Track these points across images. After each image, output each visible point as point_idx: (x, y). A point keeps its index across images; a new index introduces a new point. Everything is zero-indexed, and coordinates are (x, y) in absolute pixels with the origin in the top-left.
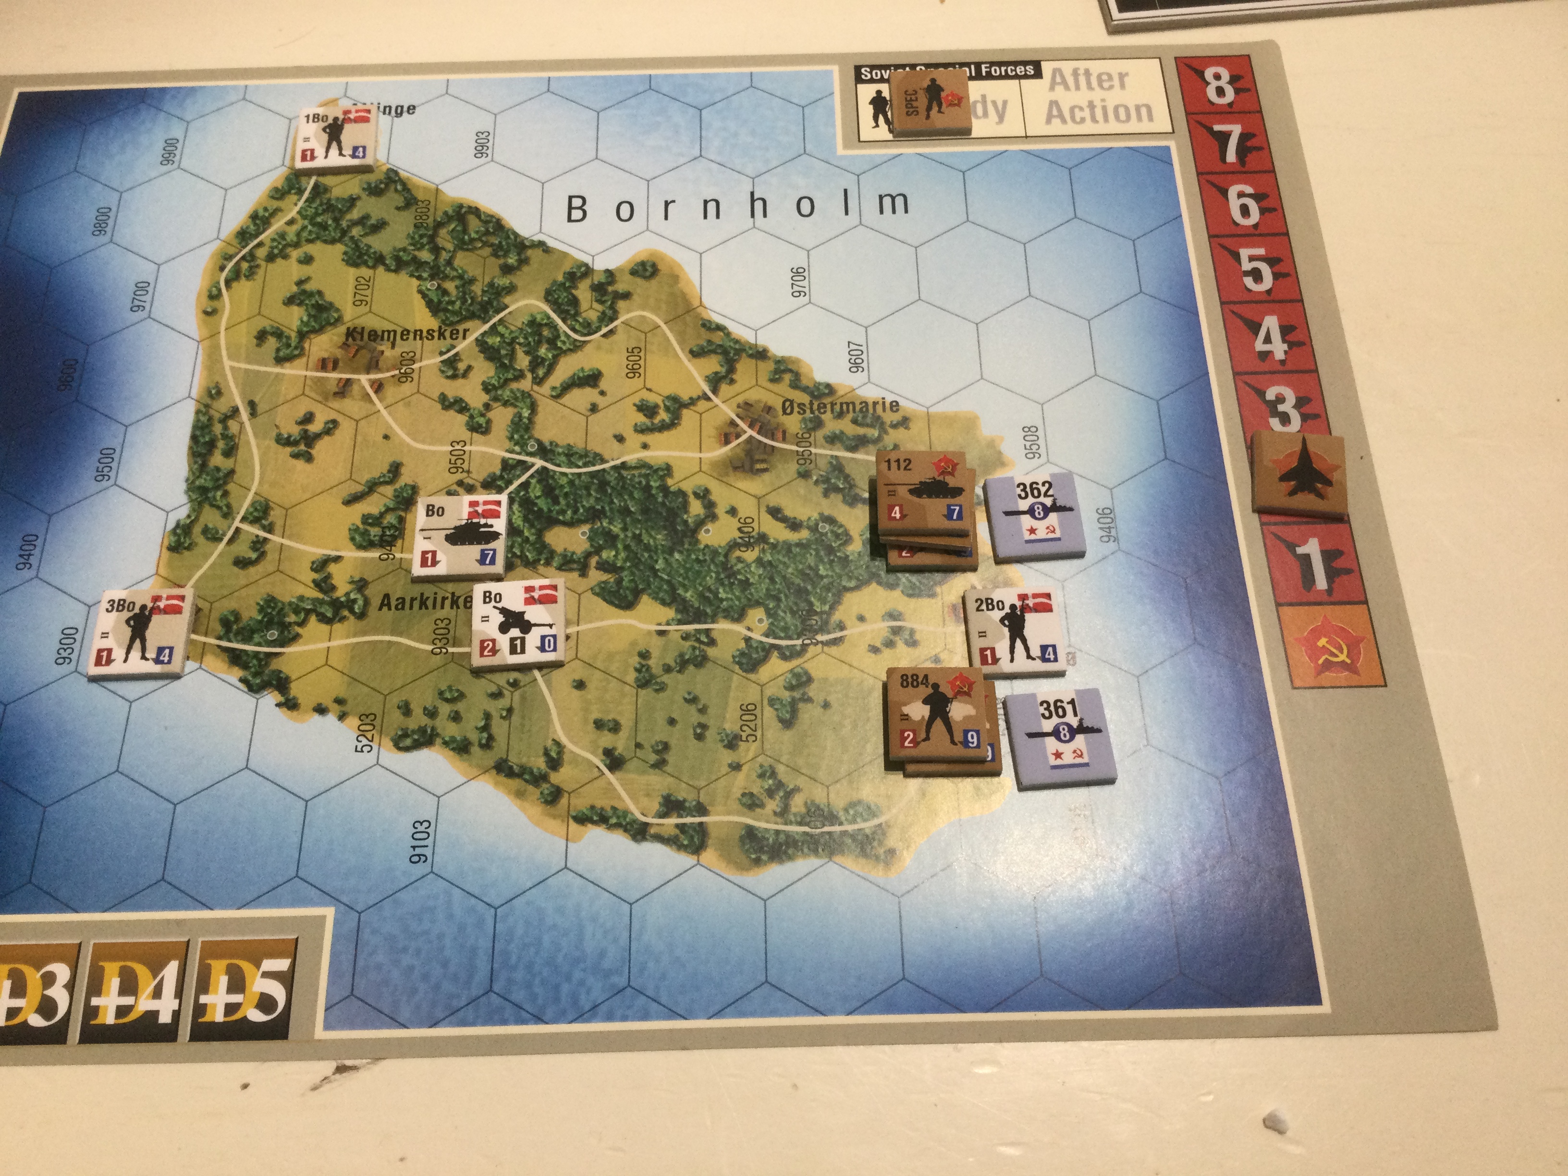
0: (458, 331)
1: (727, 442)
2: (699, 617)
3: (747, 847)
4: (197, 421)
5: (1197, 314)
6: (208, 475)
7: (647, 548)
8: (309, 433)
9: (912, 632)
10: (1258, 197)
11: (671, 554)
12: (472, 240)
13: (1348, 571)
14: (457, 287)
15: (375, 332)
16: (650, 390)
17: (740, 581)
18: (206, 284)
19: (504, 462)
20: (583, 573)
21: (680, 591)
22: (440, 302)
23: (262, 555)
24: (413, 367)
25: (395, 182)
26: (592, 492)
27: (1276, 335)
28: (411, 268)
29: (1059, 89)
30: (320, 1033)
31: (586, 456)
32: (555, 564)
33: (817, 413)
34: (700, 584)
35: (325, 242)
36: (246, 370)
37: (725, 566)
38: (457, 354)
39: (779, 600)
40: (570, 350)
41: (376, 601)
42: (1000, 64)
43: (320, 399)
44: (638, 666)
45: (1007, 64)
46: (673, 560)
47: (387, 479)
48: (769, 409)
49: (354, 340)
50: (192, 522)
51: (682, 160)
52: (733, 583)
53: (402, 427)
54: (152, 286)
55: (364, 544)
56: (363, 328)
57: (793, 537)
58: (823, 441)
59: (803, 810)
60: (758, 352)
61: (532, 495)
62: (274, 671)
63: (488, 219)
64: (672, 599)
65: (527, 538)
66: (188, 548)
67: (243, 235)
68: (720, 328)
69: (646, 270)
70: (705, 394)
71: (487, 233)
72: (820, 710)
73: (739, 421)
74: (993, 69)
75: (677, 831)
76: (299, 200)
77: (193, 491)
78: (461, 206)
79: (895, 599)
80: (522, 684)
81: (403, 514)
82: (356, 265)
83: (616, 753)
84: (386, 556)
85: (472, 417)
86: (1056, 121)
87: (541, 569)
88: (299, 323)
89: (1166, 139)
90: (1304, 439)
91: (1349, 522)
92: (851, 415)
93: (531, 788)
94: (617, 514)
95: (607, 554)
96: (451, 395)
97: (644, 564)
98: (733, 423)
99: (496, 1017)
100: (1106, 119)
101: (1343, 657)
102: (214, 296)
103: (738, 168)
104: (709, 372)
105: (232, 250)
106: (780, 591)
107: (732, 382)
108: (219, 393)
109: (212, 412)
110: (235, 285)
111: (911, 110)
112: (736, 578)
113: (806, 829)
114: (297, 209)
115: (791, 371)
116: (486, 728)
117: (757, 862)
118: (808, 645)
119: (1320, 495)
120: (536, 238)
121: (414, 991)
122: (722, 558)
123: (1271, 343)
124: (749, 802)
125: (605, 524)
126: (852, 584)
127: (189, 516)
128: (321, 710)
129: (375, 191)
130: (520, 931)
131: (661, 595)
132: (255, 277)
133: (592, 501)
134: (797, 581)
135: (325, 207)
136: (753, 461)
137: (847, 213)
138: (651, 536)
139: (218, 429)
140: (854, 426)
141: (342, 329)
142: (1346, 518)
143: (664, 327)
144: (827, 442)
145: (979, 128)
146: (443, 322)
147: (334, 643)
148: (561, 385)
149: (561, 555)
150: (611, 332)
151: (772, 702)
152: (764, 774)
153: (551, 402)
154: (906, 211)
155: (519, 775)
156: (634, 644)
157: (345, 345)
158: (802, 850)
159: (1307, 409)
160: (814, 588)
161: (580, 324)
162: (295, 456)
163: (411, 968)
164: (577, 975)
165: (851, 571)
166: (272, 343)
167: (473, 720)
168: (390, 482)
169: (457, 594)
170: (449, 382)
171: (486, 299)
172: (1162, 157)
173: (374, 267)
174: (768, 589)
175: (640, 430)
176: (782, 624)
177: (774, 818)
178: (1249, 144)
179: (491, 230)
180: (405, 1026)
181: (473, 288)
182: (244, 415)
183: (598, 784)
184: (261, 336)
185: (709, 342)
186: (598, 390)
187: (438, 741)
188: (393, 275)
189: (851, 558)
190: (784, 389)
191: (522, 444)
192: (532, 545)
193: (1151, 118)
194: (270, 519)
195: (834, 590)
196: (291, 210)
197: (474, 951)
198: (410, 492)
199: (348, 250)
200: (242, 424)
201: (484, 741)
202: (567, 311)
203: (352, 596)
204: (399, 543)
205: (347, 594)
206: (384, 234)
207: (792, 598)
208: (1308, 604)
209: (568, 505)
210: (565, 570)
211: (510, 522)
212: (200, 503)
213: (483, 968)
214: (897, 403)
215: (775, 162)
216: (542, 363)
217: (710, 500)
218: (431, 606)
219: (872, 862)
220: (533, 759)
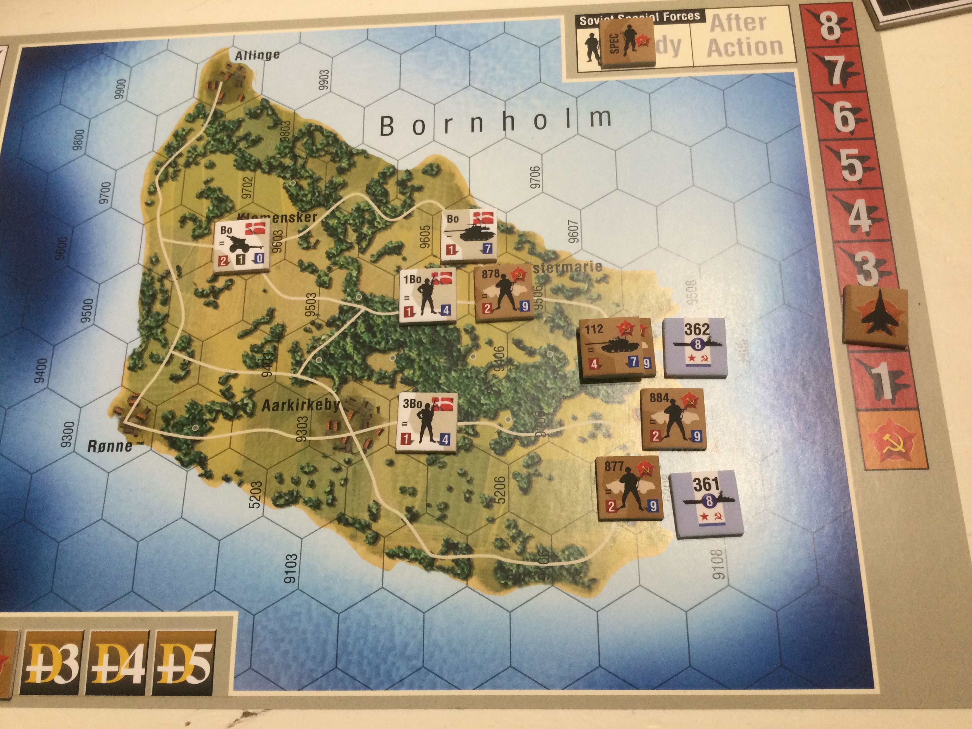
0: (310, 215)
2: (469, 416)
3: (498, 575)
4: (144, 280)
5: (808, 198)
6: (151, 317)
7: (434, 368)
8: (216, 289)
9: (608, 428)
10: (854, 111)
11: (450, 372)
12: (318, 150)
13: (907, 386)
14: (309, 184)
15: (256, 217)
16: (435, 256)
17: (495, 391)
18: (147, 184)
19: (341, 308)
20: (393, 385)
22: (298, 195)
23: (188, 373)
24: (281, 241)
25: (267, 108)
26: (398, 329)
27: (864, 214)
28: (279, 171)
29: (718, 30)
30: (232, 692)
31: (394, 303)
32: (374, 379)
33: (546, 272)
34: (469, 394)
35: (222, 152)
36: (174, 245)
37: (485, 381)
38: (309, 232)
39: (519, 404)
40: (383, 228)
41: (260, 405)
42: (676, 12)
45: (681, 11)
46: (451, 377)
47: (266, 320)
50: (143, 350)
51: (457, 89)
52: (490, 393)
53: (275, 284)
54: (112, 185)
55: (252, 365)
56: (248, 214)
57: (530, 361)
58: (550, 292)
59: (535, 551)
60: (507, 228)
61: (359, 331)
62: (197, 453)
63: (329, 134)
65: (356, 362)
66: (141, 368)
67: (169, 149)
69: (432, 170)
71: (328, 144)
72: (547, 482)
74: (671, 16)
75: (452, 564)
76: (204, 123)
77: (143, 329)
78: (310, 125)
79: (597, 405)
80: (353, 462)
81: (276, 344)
82: (242, 169)
83: (414, 510)
84: (265, 374)
85: (319, 277)
86: (715, 55)
87: (365, 383)
88: (207, 211)
89: (790, 67)
90: (880, 292)
91: (909, 350)
92: (569, 274)
93: (360, 534)
94: (414, 344)
95: (408, 373)
96: (306, 261)
97: (432, 379)
99: (340, 684)
100: (750, 53)
101: (900, 448)
102: (152, 192)
103: (494, 94)
105: (162, 160)
106: (521, 399)
108: (157, 261)
109: (153, 274)
110: (165, 184)
111: (614, 49)
112: (492, 390)
113: (537, 564)
114: (204, 129)
115: (529, 242)
116: (331, 492)
117: (505, 586)
118: (539, 436)
119: (890, 333)
120: (360, 148)
121: (289, 667)
122: (483, 376)
123: (860, 219)
124: (500, 545)
125: (406, 352)
127: (141, 346)
128: (227, 479)
129: (254, 115)
130: (354, 629)
132: (178, 178)
133: (398, 335)
134: (533, 392)
135: (221, 127)
137: (568, 126)
138: (436, 360)
139: (157, 285)
140: (571, 281)
141: (235, 215)
142: (907, 348)
144: (553, 293)
145: (661, 60)
146: (300, 209)
147: (234, 434)
148: (377, 254)
149: (378, 373)
150: (410, 215)
152: (510, 525)
153: (370, 265)
154: (609, 124)
155: (352, 525)
158: (534, 579)
159: (882, 268)
160: (544, 396)
161: (390, 210)
162: (207, 304)
163: (286, 652)
164: (390, 658)
165: (568, 385)
167: (323, 486)
168: (268, 323)
169: (312, 400)
170: (304, 252)
171: (327, 192)
172: (788, 81)
173: (254, 171)
174: (513, 398)
176: (522, 422)
177: (516, 556)
178: (850, 70)
179: (331, 143)
180: (283, 689)
181: (319, 184)
182: (174, 275)
183: (404, 531)
184: (183, 221)
186: (401, 257)
187: (301, 501)
188: (266, 176)
189: (568, 375)
190: (524, 254)
191: (352, 295)
192: (360, 366)
193: (781, 52)
194: (192, 349)
195: (556, 398)
196: (200, 130)
197: (325, 642)
198: (281, 329)
199: (238, 158)
200: (172, 282)
201: (330, 501)
202: (381, 201)
203: (245, 401)
204: (275, 364)
205: (242, 400)
206: (261, 146)
207: (529, 404)
208: (878, 410)
209: (382, 338)
210: (380, 384)
211: (345, 350)
212: (148, 337)
213: (331, 654)
214: (600, 264)
215: (520, 90)
216: (365, 238)
217: (475, 335)
218: (295, 408)
219: (580, 588)
220: (361, 514)
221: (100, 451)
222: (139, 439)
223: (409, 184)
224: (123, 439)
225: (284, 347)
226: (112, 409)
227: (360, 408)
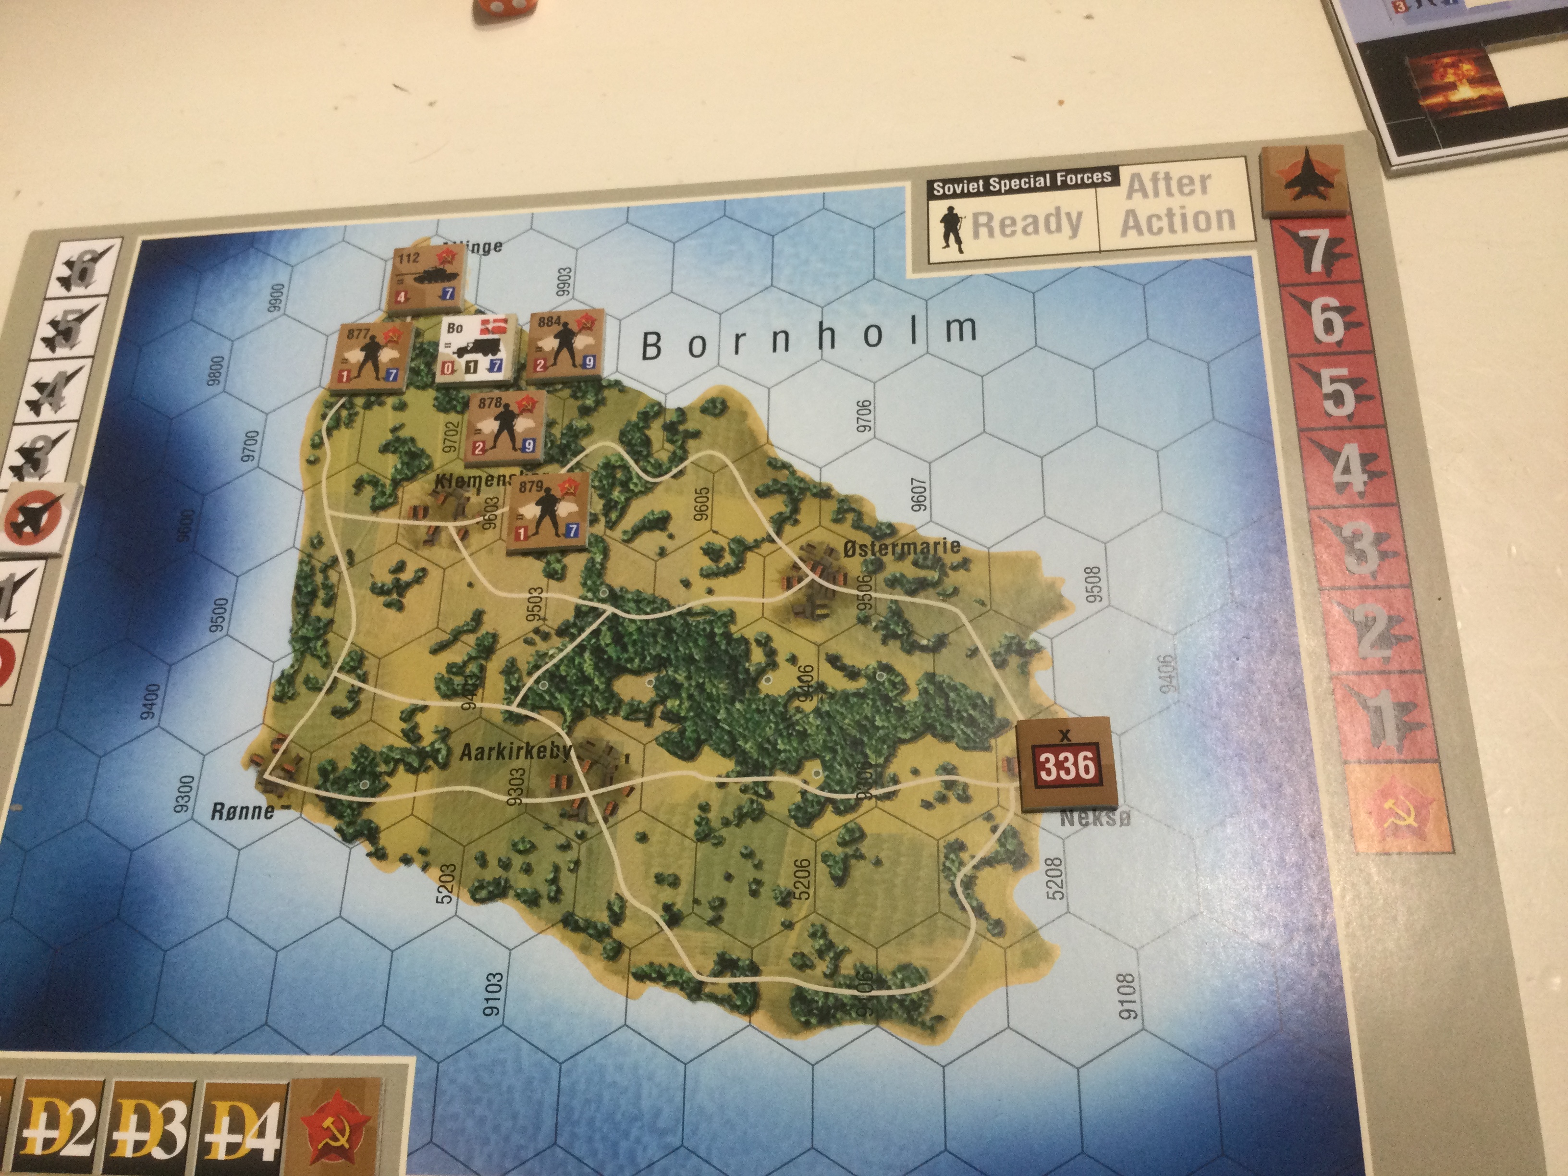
1: (789, 586)
2: (757, 769)
3: (797, 1009)
4: (301, 571)
5: (1271, 443)
6: (309, 625)
7: (710, 698)
8: (401, 582)
9: (966, 786)
10: (1342, 311)
11: (732, 703)
13: (1420, 726)
15: (462, 478)
16: (716, 532)
17: (798, 731)
18: (310, 433)
19: (578, 608)
20: (649, 723)
21: (741, 742)
23: (357, 704)
24: (495, 513)
26: (659, 640)
27: (1356, 465)
29: (1137, 196)
31: (654, 602)
33: (878, 554)
34: (760, 736)
35: (418, 388)
36: (345, 520)
37: (784, 717)
39: (834, 751)
40: (641, 492)
41: (458, 751)
42: (1075, 171)
43: (411, 547)
44: (698, 819)
45: (1083, 171)
46: (734, 710)
47: (470, 627)
48: (831, 551)
49: (443, 487)
50: (295, 672)
51: (754, 290)
52: (791, 735)
53: (484, 575)
54: (260, 434)
55: (448, 693)
56: (451, 475)
57: (851, 686)
58: (883, 584)
59: (852, 973)
60: (822, 491)
61: (602, 643)
62: (366, 821)
64: (732, 750)
65: (597, 687)
66: (291, 698)
68: (785, 466)
69: (715, 407)
70: (770, 536)
72: (872, 867)
73: (801, 564)
74: (1068, 178)
75: (729, 991)
77: (296, 642)
79: (950, 752)
80: (589, 836)
81: (483, 662)
82: (445, 411)
83: (675, 909)
84: (467, 706)
85: (548, 563)
86: (1132, 233)
88: (393, 470)
89: (1246, 248)
91: (1426, 673)
92: (911, 557)
93: (594, 943)
94: (682, 662)
95: (672, 704)
97: (706, 713)
98: (795, 567)
99: (560, 1169)
100: (1185, 229)
101: (1411, 821)
102: (317, 445)
103: (807, 297)
104: (773, 512)
105: (332, 399)
106: (836, 743)
107: (796, 522)
108: (321, 543)
109: (314, 562)
110: (335, 433)
112: (794, 729)
113: (855, 992)
115: (853, 510)
116: (554, 881)
117: (807, 1025)
118: (862, 799)
120: (613, 378)
121: (486, 1141)
122: (781, 708)
123: (1350, 473)
124: (801, 962)
125: (670, 673)
126: (908, 736)
127: (292, 666)
128: (406, 860)
130: (582, 1086)
131: (722, 746)
132: (354, 425)
133: (658, 648)
134: (854, 732)
135: (417, 351)
136: (815, 607)
137: (914, 341)
138: (714, 685)
139: (319, 578)
140: (914, 568)
141: (432, 476)
142: (1423, 671)
143: (732, 466)
144: (887, 585)
147: (418, 794)
148: (633, 529)
149: (628, 704)
150: (681, 473)
151: (826, 858)
152: (815, 934)
153: (622, 546)
154: (974, 338)
155: (584, 930)
156: (695, 795)
157: (435, 493)
158: (850, 1015)
159: (1384, 546)
160: (870, 739)
161: (652, 465)
162: (388, 605)
163: (482, 1121)
164: (635, 1132)
165: (907, 722)
166: (369, 491)
167: (544, 872)
168: (473, 631)
169: (531, 744)
171: (564, 442)
172: (1243, 268)
173: (461, 412)
174: (824, 741)
175: (707, 575)
176: (838, 777)
177: (823, 980)
178: (1337, 250)
181: (552, 430)
182: (343, 563)
183: (659, 939)
184: (359, 485)
185: (775, 481)
186: (667, 533)
187: (511, 893)
189: (907, 708)
190: (846, 530)
191: (594, 590)
192: (602, 693)
193: (1232, 225)
194: (365, 668)
195: (889, 742)
197: (540, 1103)
198: (491, 640)
199: (438, 395)
200: (340, 573)
201: (552, 894)
202: (640, 453)
203: (437, 746)
204: (480, 691)
205: (432, 744)
207: (848, 750)
208: (1377, 762)
209: (636, 653)
210: (632, 720)
211: (581, 670)
212: (303, 654)
213: (548, 1122)
214: (958, 543)
215: (845, 289)
216: (615, 506)
217: (771, 648)
218: (507, 757)
219: (918, 1030)
220: (597, 914)
221: (228, 818)
222: (284, 801)
223: (681, 428)
224: (262, 800)
225: (495, 666)
226: (247, 759)
227: (600, 757)
